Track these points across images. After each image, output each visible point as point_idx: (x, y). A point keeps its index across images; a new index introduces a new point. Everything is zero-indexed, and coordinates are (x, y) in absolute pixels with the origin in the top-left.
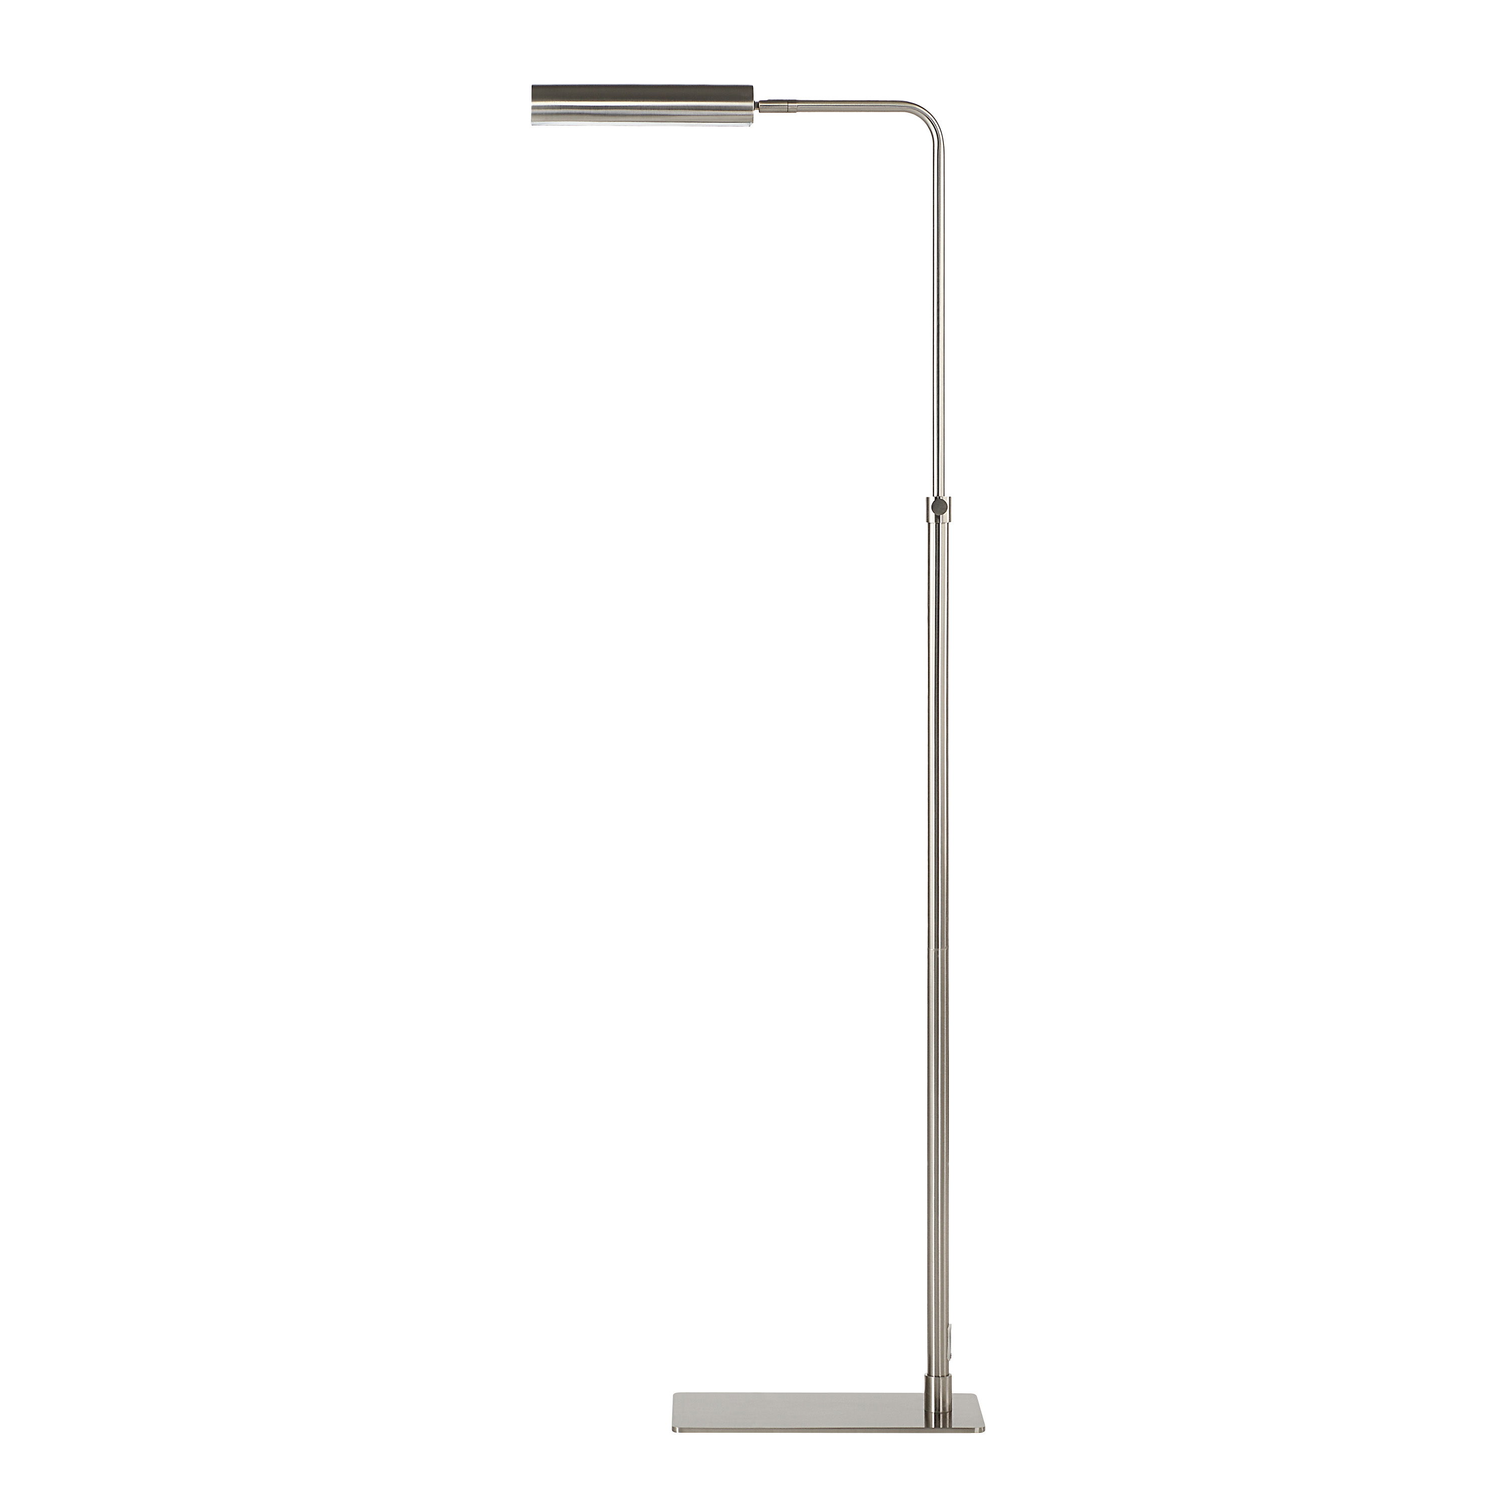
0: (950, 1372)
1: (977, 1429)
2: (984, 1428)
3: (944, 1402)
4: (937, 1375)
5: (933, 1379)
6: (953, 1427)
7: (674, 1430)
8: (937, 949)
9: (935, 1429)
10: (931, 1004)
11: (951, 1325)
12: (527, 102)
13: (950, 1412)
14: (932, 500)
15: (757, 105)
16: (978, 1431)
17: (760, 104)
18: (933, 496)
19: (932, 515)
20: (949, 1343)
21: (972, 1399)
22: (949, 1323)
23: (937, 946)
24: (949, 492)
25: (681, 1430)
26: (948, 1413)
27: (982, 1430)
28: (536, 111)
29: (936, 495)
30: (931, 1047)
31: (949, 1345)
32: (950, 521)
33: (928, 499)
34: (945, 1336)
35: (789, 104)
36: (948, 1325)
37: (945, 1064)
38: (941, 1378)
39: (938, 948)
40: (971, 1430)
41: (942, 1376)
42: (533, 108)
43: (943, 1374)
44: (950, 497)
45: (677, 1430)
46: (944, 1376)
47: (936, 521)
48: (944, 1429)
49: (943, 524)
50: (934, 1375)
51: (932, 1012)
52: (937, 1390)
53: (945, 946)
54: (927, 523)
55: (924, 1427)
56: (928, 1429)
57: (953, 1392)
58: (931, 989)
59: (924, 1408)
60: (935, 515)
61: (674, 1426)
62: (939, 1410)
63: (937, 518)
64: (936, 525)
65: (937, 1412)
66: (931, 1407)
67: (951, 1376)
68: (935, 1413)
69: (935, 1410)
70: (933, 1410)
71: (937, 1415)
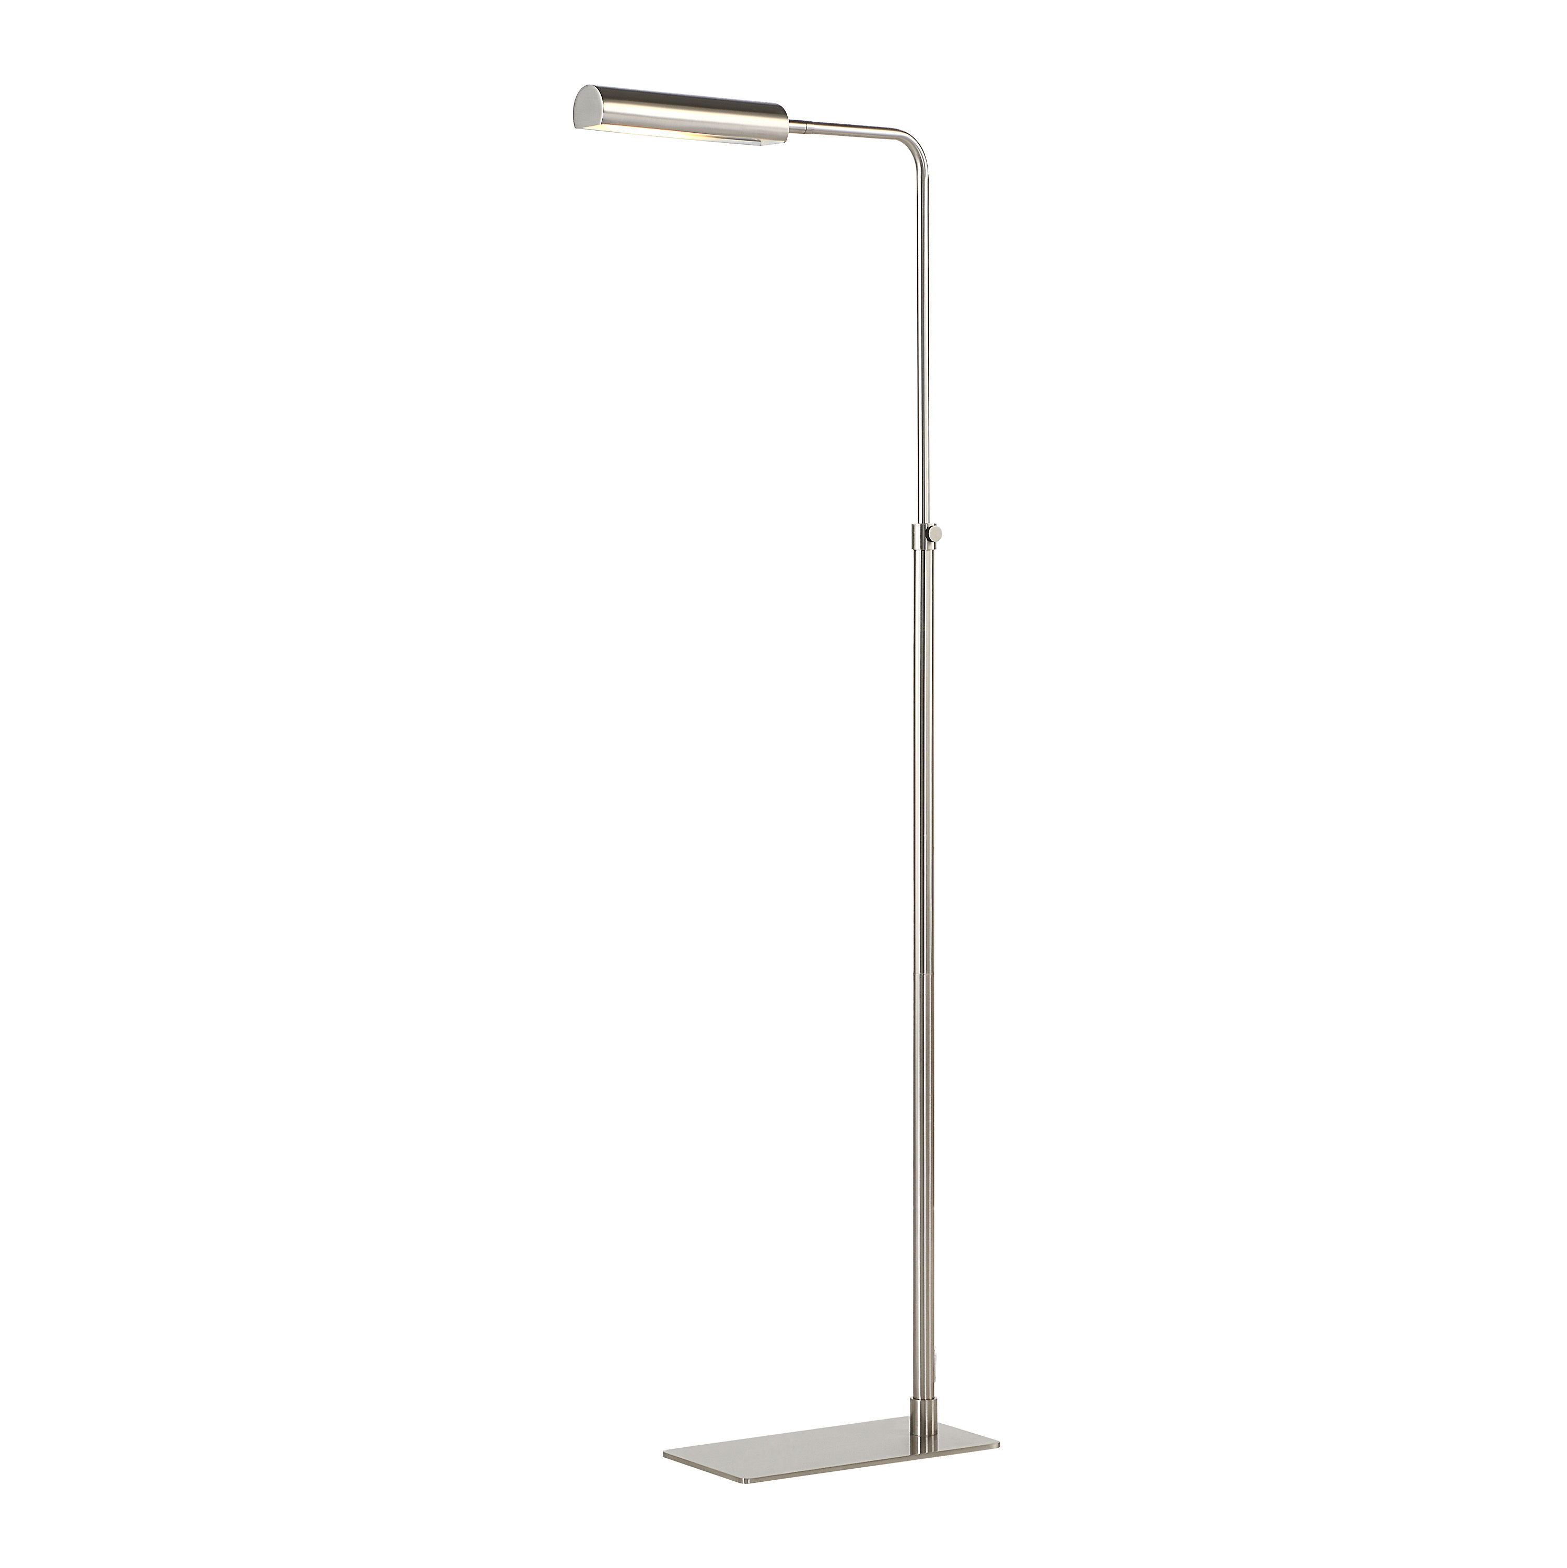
3: (929, 1425)
6: (939, 1450)
9: (922, 1455)
14: (918, 528)
18: (919, 523)
33: (914, 527)
41: (927, 1401)
43: (929, 1397)
52: (923, 1414)
62: (925, 1433)
65: (923, 1435)
69: (921, 1433)
70: (919, 1434)
71: (923, 1438)
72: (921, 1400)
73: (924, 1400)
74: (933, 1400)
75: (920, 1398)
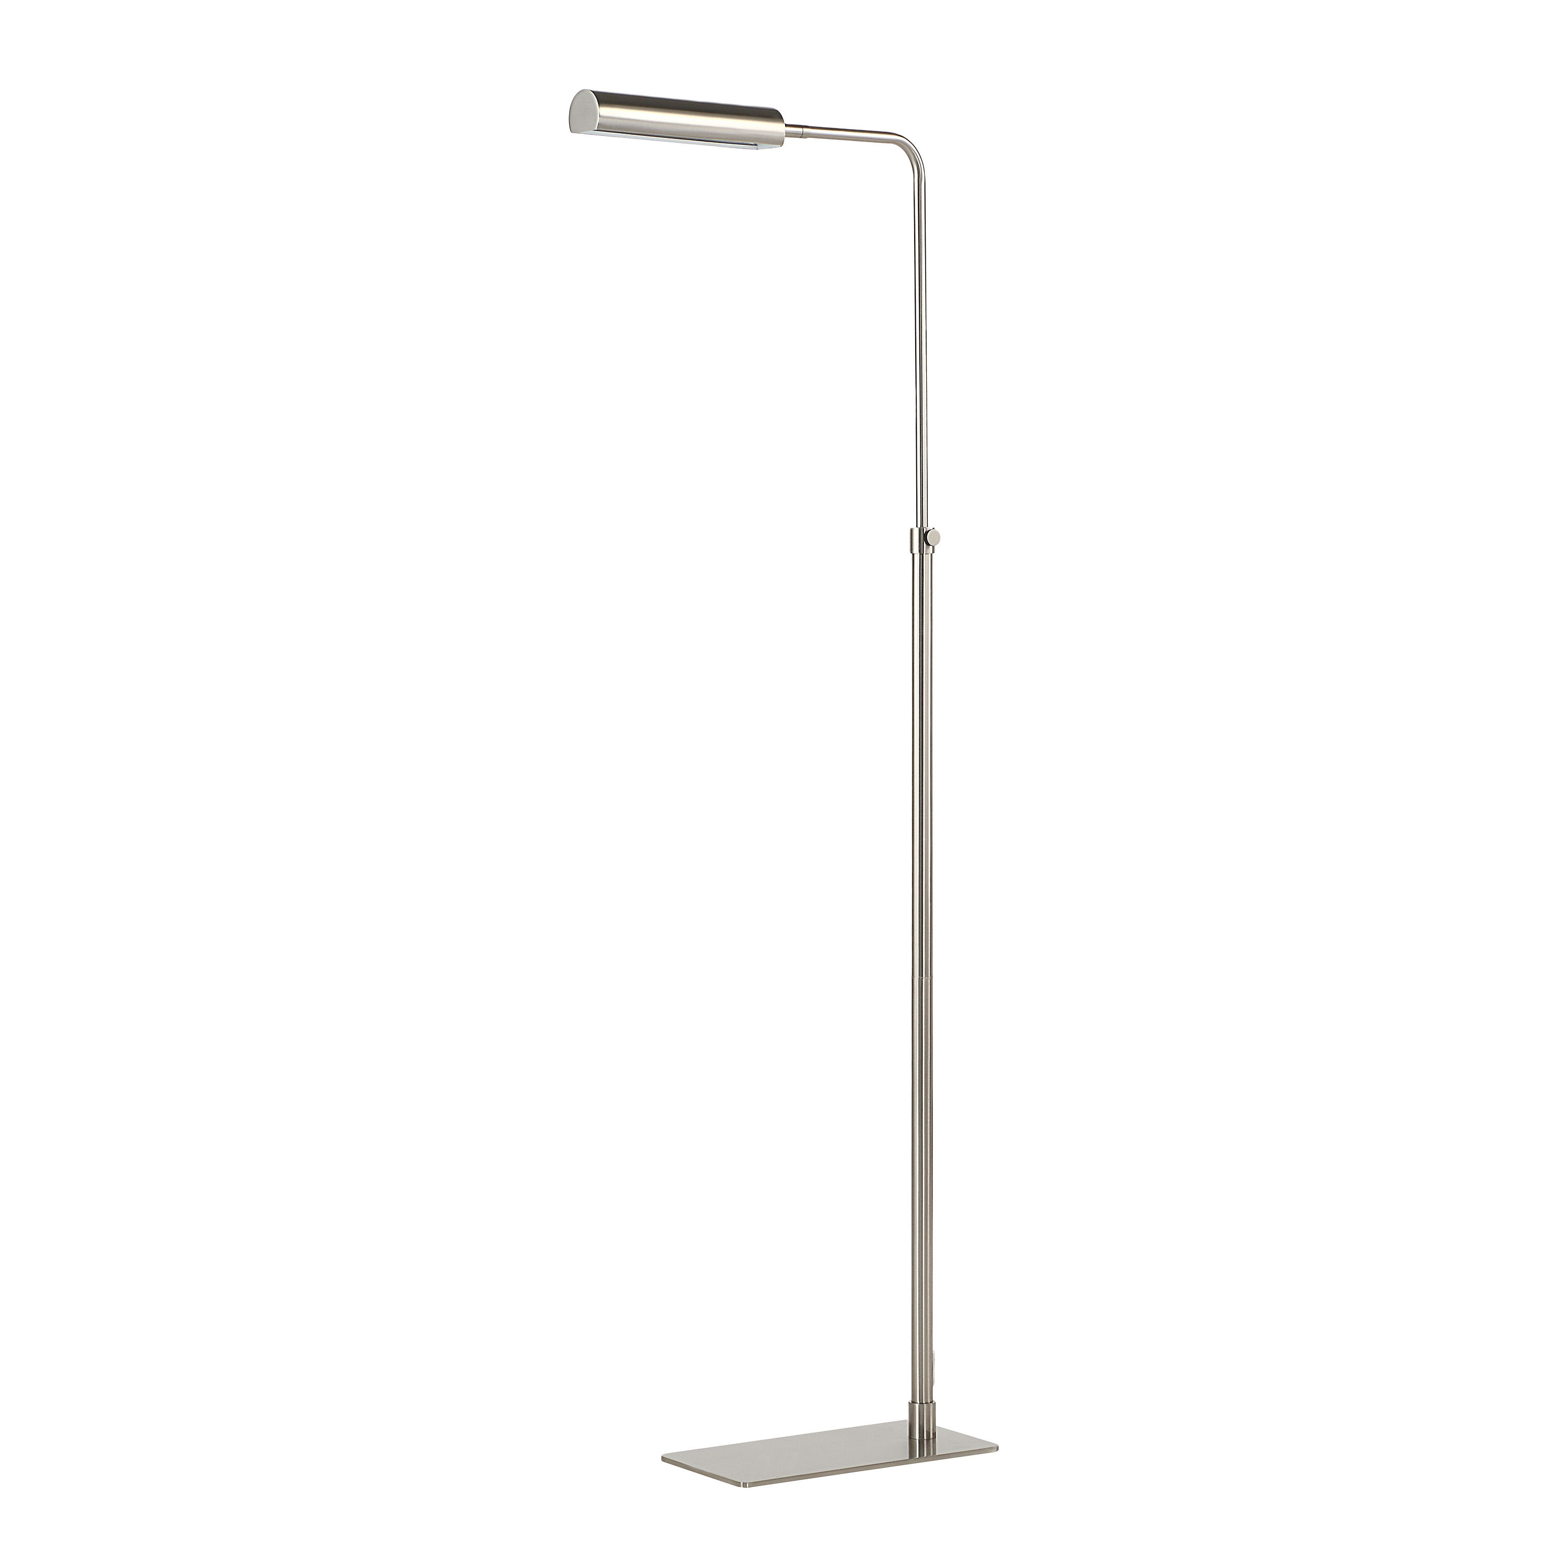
3: (928, 1429)
6: (936, 1455)
14: (916, 531)
18: (917, 527)
26: (932, 1443)
33: (912, 530)
38: (925, 1405)
43: (927, 1401)
48: (928, 1458)
55: (909, 1457)
56: (913, 1460)
59: (908, 1437)
62: (923, 1439)
64: (920, 557)
71: (921, 1442)
73: (923, 1403)
74: (932, 1406)
75: (918, 1402)
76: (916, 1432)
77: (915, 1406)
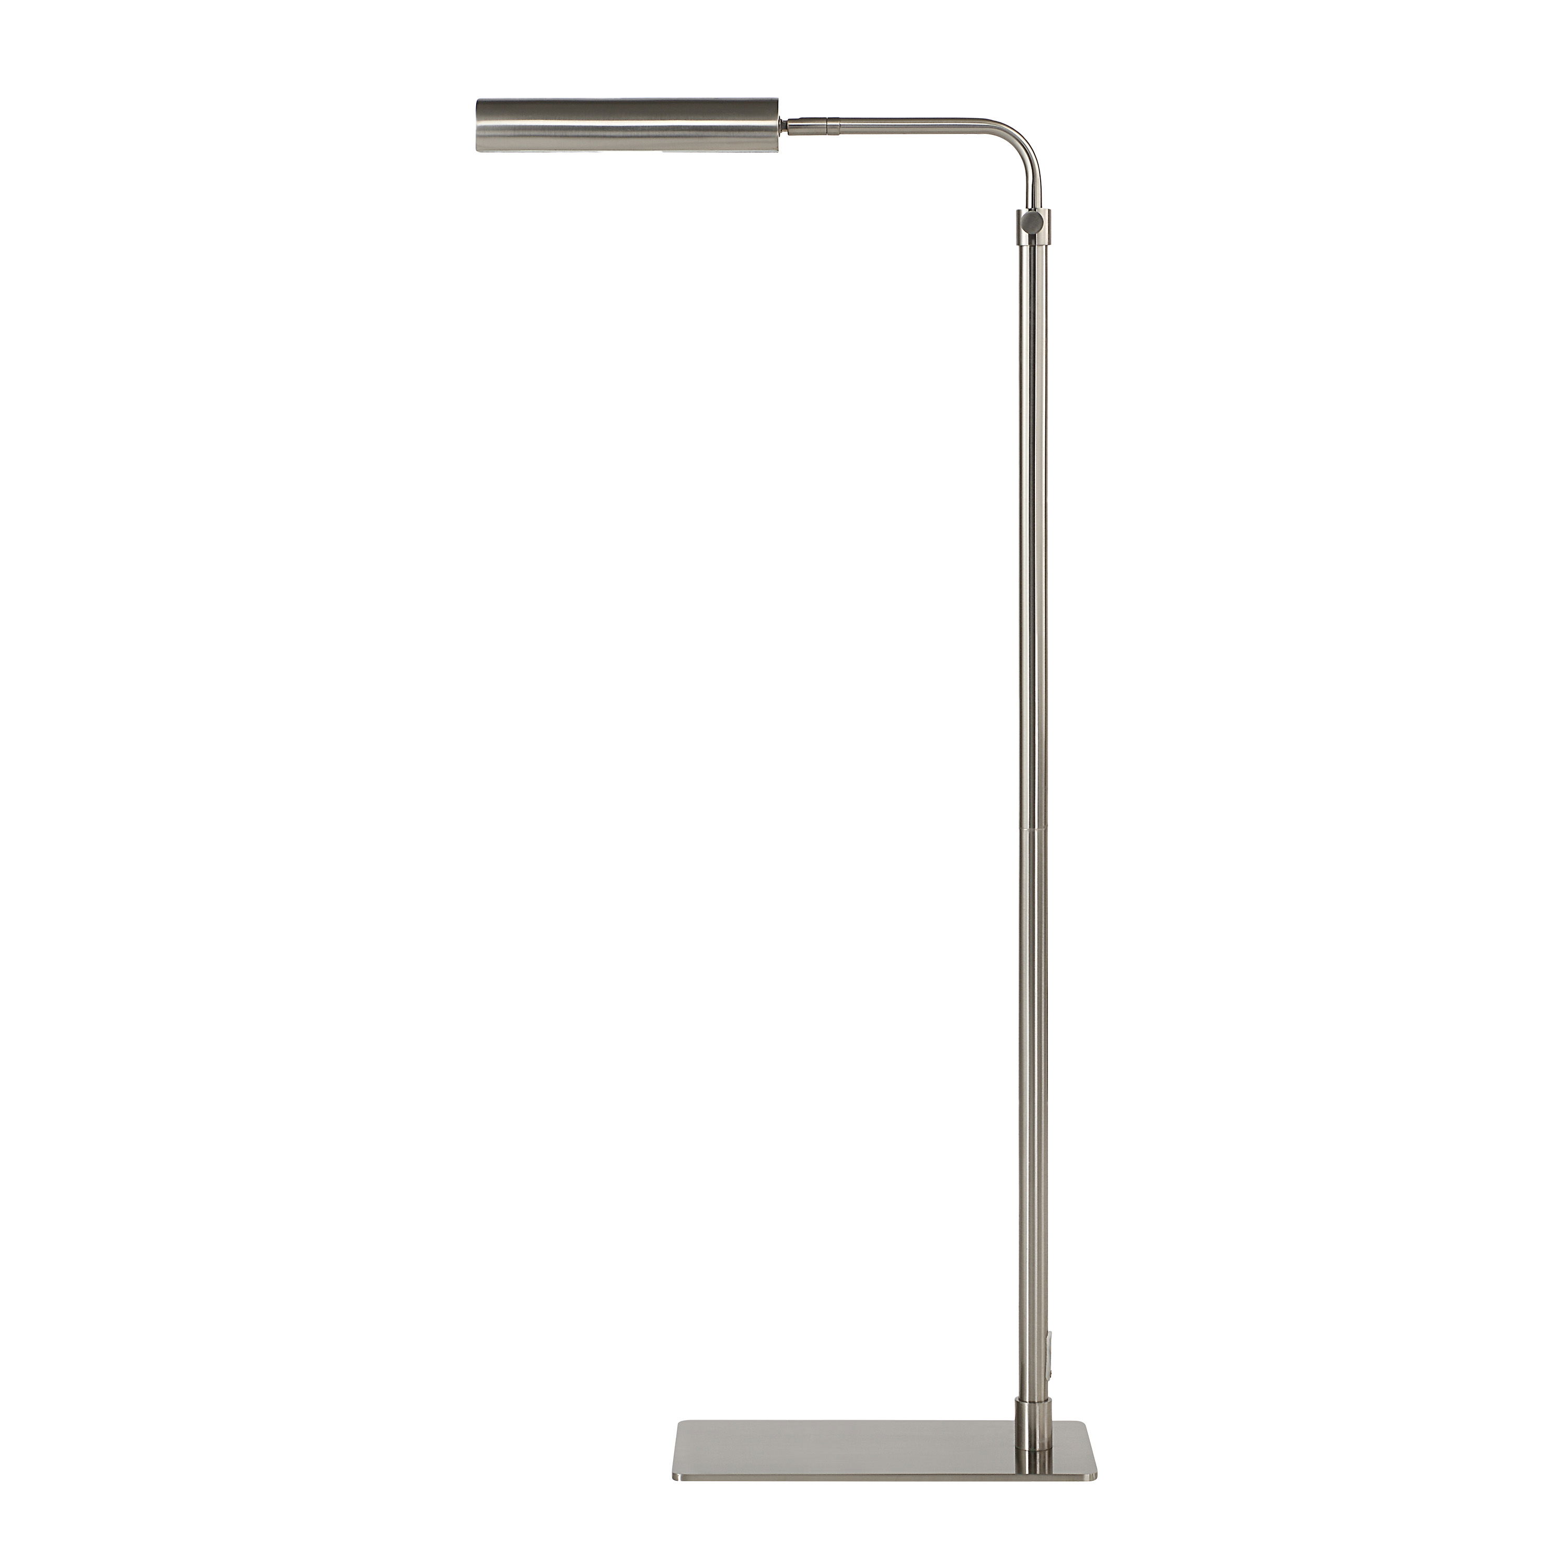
0: (1049, 1396)
1: (1087, 1476)
2: (1096, 1474)
3: (1042, 1437)
4: (1032, 1400)
5: (1026, 1405)
6: (1053, 1473)
7: (675, 1477)
8: (1032, 829)
9: (1031, 1476)
10: (1024, 903)
11: (1051, 1332)
12: (470, 121)
13: (1050, 1450)
14: (1024, 211)
15: (784, 126)
16: (1088, 1479)
17: (789, 124)
18: (1026, 207)
19: (1025, 236)
20: (1048, 1357)
21: (1079, 1429)
22: (1049, 1330)
23: (1032, 824)
24: (1048, 201)
25: (685, 1478)
26: (1047, 1451)
27: (1094, 1477)
28: (482, 133)
29: (1030, 207)
30: (1024, 960)
31: (1048, 1360)
32: (1049, 243)
33: (1019, 212)
34: (1043, 1347)
35: (828, 123)
36: (1047, 1333)
37: (1043, 984)
38: (1037, 1405)
39: (1034, 827)
40: (1079, 1478)
41: (1038, 1402)
42: (479, 129)
43: (1041, 1397)
44: (1049, 211)
45: (679, 1477)
46: (1041, 1402)
47: (1030, 243)
48: (1042, 1476)
49: (1040, 247)
50: (1027, 1400)
51: (1026, 914)
52: (1033, 1418)
53: (1043, 824)
54: (1018, 247)
55: (1014, 1473)
56: (1021, 1476)
57: (1054, 1418)
58: (1024, 882)
59: (1014, 1444)
60: (1029, 235)
61: (674, 1473)
62: (1035, 1447)
63: (1032, 238)
64: (1030, 249)
65: (1032, 1449)
66: (1024, 1443)
67: (1051, 1402)
68: (1029, 1452)
69: (1030, 1447)
70: (1027, 1447)
71: (1033, 1454)
72: (1029, 1402)
73: (1034, 1402)
74: (1046, 1403)
75: (1027, 1401)
76: (1025, 1437)
77: (1024, 1406)
